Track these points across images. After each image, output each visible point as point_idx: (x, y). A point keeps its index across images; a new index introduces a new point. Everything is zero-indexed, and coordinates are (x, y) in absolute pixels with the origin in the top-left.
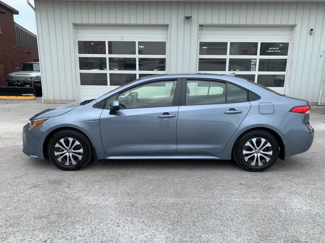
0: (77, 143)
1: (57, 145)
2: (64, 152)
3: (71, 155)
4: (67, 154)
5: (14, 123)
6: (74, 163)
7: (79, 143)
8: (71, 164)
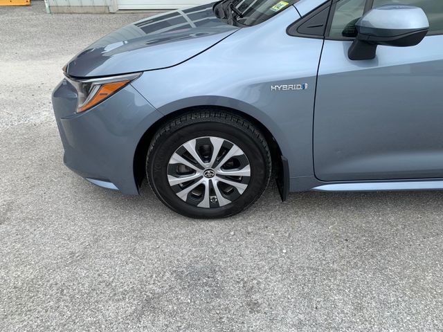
0: (236, 151)
1: (175, 159)
2: (197, 175)
3: (215, 183)
4: (205, 181)
5: (7, 60)
6: (223, 201)
7: (240, 152)
8: (214, 204)
